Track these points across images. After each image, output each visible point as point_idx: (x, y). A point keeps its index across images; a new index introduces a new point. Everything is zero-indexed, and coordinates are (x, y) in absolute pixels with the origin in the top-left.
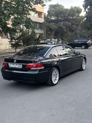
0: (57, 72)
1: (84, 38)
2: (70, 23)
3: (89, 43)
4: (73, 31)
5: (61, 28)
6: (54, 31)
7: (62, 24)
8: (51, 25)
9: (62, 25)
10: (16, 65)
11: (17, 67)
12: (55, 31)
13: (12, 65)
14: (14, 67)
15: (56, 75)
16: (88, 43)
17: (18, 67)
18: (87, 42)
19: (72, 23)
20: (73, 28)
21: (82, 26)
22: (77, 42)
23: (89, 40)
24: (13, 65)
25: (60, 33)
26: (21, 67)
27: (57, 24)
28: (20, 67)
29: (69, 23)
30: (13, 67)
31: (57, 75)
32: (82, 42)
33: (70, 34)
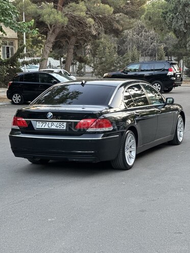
0: (133, 141)
1: (151, 55)
2: (110, 6)
3: (175, 75)
4: (117, 33)
5: (80, 23)
6: (53, 31)
7: (82, 11)
8: (44, 11)
9: (83, 14)
10: (50, 123)
11: (54, 127)
12: (58, 31)
13: (41, 124)
14: (46, 127)
15: (130, 147)
16: (171, 76)
17: (56, 128)
18: (168, 70)
19: (115, 8)
20: (118, 22)
21: (150, 19)
22: (135, 70)
23: (175, 64)
24: (44, 124)
25: (73, 39)
26: (65, 128)
27: (66, 9)
28: (61, 128)
29: (107, 6)
30: (43, 127)
31: (133, 148)
32: (152, 70)
33: (108, 42)
